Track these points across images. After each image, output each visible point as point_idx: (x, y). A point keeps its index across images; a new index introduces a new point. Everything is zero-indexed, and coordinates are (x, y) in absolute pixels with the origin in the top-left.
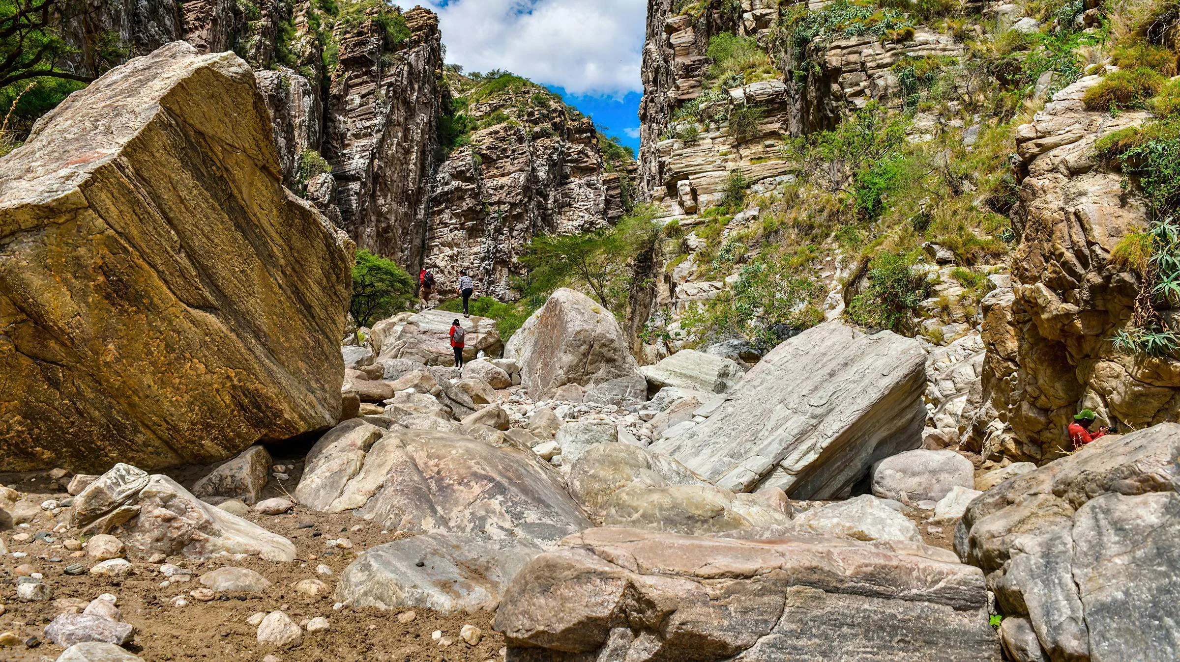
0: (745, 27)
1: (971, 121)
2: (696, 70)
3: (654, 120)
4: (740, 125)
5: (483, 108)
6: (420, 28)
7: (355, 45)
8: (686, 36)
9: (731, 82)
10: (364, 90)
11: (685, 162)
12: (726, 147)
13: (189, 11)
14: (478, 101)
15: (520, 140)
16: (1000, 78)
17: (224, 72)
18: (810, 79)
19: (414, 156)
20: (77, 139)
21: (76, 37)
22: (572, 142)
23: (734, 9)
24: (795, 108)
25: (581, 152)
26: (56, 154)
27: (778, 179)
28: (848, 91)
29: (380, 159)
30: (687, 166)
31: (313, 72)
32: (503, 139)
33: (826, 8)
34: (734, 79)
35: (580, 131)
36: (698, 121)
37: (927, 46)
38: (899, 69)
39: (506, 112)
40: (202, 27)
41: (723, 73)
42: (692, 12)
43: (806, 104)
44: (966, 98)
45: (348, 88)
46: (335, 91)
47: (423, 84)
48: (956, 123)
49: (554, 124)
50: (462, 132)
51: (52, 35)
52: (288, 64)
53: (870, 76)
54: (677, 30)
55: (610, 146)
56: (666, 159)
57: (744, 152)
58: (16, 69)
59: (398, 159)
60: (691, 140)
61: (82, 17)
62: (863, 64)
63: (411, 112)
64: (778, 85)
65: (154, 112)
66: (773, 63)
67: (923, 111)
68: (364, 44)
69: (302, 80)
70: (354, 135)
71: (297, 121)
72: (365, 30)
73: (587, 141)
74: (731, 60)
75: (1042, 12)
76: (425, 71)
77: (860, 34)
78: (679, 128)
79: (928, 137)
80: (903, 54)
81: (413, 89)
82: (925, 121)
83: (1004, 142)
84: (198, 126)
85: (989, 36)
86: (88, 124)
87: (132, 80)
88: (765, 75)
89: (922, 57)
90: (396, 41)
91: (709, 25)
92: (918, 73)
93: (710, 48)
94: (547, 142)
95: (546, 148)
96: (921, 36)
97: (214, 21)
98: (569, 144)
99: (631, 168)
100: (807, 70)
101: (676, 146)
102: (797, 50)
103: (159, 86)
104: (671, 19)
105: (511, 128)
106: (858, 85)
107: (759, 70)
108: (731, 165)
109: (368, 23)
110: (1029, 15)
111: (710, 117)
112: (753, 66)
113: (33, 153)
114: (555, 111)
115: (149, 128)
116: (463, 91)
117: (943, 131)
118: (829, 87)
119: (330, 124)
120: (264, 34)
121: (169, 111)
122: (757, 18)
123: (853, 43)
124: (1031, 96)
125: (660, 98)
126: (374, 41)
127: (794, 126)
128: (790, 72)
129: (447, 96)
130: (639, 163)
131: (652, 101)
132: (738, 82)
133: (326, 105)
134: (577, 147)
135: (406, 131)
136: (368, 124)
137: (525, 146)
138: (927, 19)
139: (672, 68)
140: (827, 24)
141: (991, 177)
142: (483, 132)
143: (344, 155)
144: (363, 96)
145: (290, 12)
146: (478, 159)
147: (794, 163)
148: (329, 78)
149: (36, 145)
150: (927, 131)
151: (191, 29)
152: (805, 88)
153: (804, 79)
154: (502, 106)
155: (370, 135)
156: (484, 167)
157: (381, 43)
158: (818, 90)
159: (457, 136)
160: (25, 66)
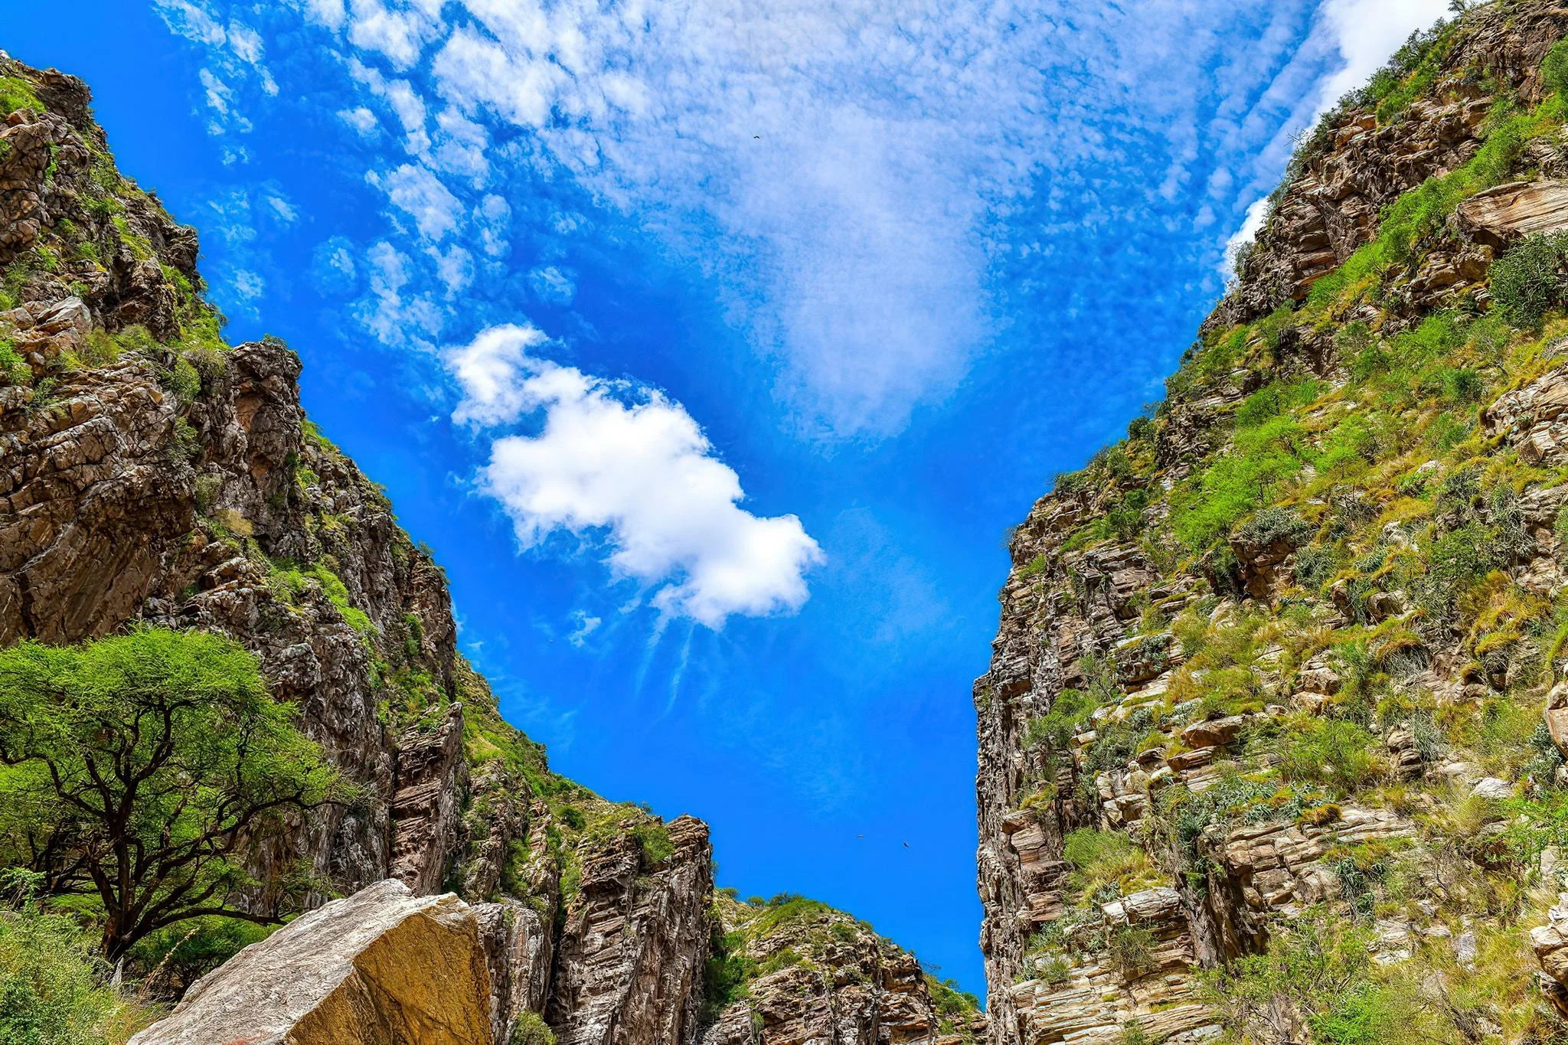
0: (1109, 819)
1: (1459, 925)
2: (1052, 879)
3: (1001, 952)
4: (1125, 955)
5: (766, 946)
6: (686, 843)
7: (603, 867)
8: (1031, 836)
9: (1102, 894)
10: (609, 926)
11: (1055, 1014)
12: (1111, 988)
13: (403, 830)
14: (759, 935)
15: (818, 990)
16: (1480, 860)
17: (440, 920)
18: (1212, 883)
19: (669, 1019)
20: (239, 1013)
21: (261, 864)
22: (890, 989)
23: (1091, 797)
24: (1199, 926)
25: (904, 1004)
26: (209, 1033)
27: (1197, 1033)
28: (1270, 896)
29: (624, 1023)
30: (1059, 1020)
31: (546, 903)
32: (794, 990)
33: (1212, 788)
34: (1106, 890)
35: (901, 973)
36: (1064, 951)
37: (1362, 827)
38: (1333, 861)
39: (797, 950)
40: (415, 849)
41: (1089, 883)
42: (1036, 805)
43: (1215, 919)
44: (1442, 894)
45: (589, 923)
46: (570, 928)
47: (687, 916)
48: (1438, 930)
49: (864, 965)
50: (738, 982)
51: (235, 862)
52: (516, 894)
53: (1295, 874)
54: (1018, 828)
55: (945, 993)
56: (1028, 1011)
57: (1138, 994)
58: (180, 905)
59: (649, 1023)
60: (1059, 982)
61: (274, 840)
62: (1281, 858)
63: (669, 955)
64: (1169, 894)
65: (345, 974)
66: (1156, 864)
67: (1386, 917)
68: (614, 865)
69: (531, 914)
70: (590, 989)
71: (518, 971)
72: (617, 847)
73: (912, 989)
74: (1099, 864)
75: (1508, 768)
76: (690, 898)
77: (1267, 818)
78: (1039, 964)
79: (1404, 954)
80: (1333, 839)
81: (673, 922)
82: (1394, 931)
83: (1519, 953)
84: (396, 993)
85: (1444, 805)
86: (258, 992)
87: (325, 930)
88: (1149, 882)
89: (1360, 842)
90: (655, 860)
91: (1060, 818)
92: (1361, 864)
93: (1068, 849)
94: (855, 991)
95: (854, 1001)
96: (1351, 814)
97: (432, 842)
98: (887, 994)
99: (977, 1025)
100: (1205, 871)
101: (1038, 990)
102: (1186, 846)
103: (356, 940)
104: (1009, 815)
105: (804, 973)
106: (1280, 886)
107: (1139, 876)
108: (1122, 1015)
109: (621, 838)
110: (1492, 774)
111: (1082, 946)
112: (1130, 869)
113: (179, 1030)
114: (863, 945)
115: (333, 998)
116: (739, 922)
117: (1424, 944)
118: (1241, 894)
119: (560, 974)
120: (490, 857)
121: (363, 973)
122: (1124, 808)
123: (1261, 831)
124: (1533, 882)
125: (1008, 922)
126: (627, 862)
127: (1204, 952)
128: (1183, 876)
129: (717, 930)
130: (988, 1017)
131: (997, 925)
132: (1112, 894)
133: (557, 948)
134: (896, 998)
135: (662, 980)
136: (610, 973)
137: (824, 999)
138: (1352, 790)
139: (1018, 879)
140: (1220, 808)
141: (1520, 1009)
142: (765, 979)
143: (574, 1018)
144: (607, 935)
145: (526, 828)
146: (759, 1019)
147: (1215, 1006)
148: (565, 911)
149: (186, 1019)
150: (1399, 946)
151: (401, 853)
152: (1208, 896)
153: (1203, 883)
154: (792, 942)
155: (612, 988)
156: (766, 1031)
157: (635, 863)
158: (1227, 897)
159: (731, 986)
160: (192, 902)
